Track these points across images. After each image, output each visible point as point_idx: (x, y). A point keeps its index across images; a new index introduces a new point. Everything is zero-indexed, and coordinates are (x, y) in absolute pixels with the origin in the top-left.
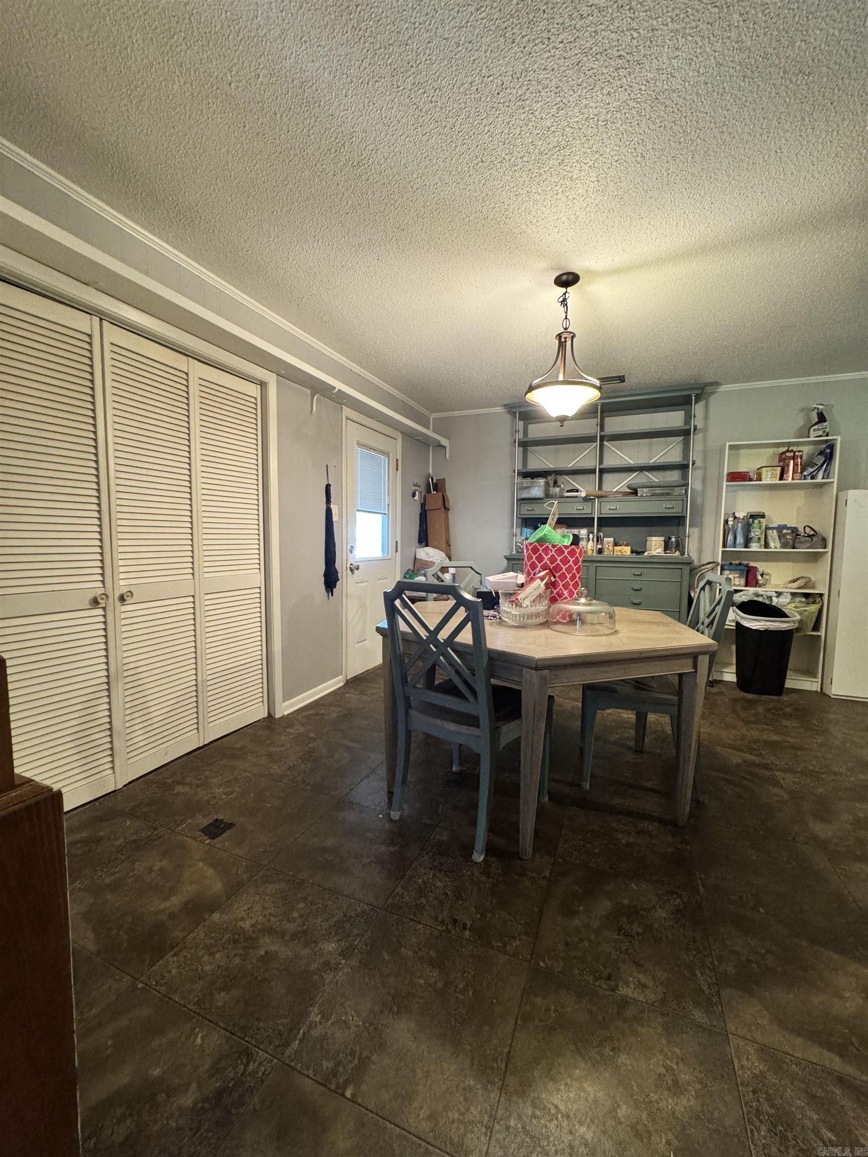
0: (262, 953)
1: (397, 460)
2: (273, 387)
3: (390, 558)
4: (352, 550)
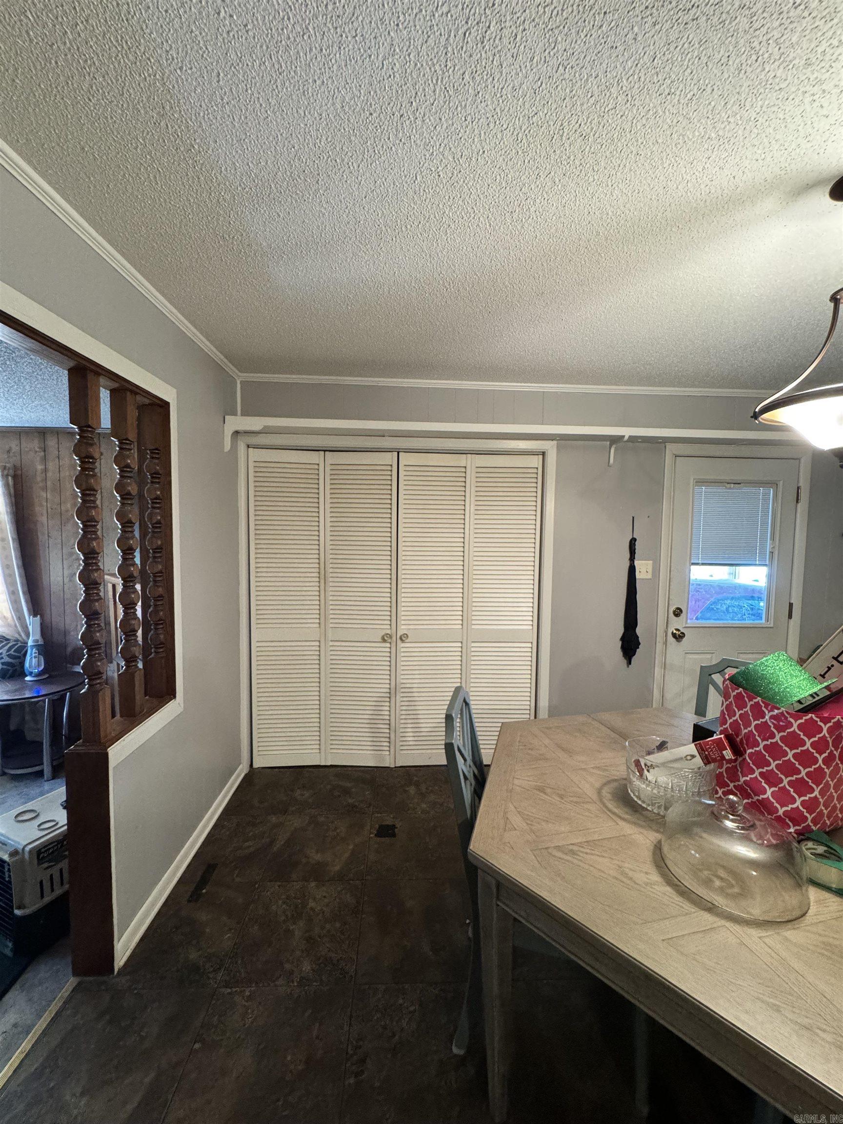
0: (291, 928)
1: (799, 488)
2: (552, 454)
3: (772, 625)
4: (678, 612)
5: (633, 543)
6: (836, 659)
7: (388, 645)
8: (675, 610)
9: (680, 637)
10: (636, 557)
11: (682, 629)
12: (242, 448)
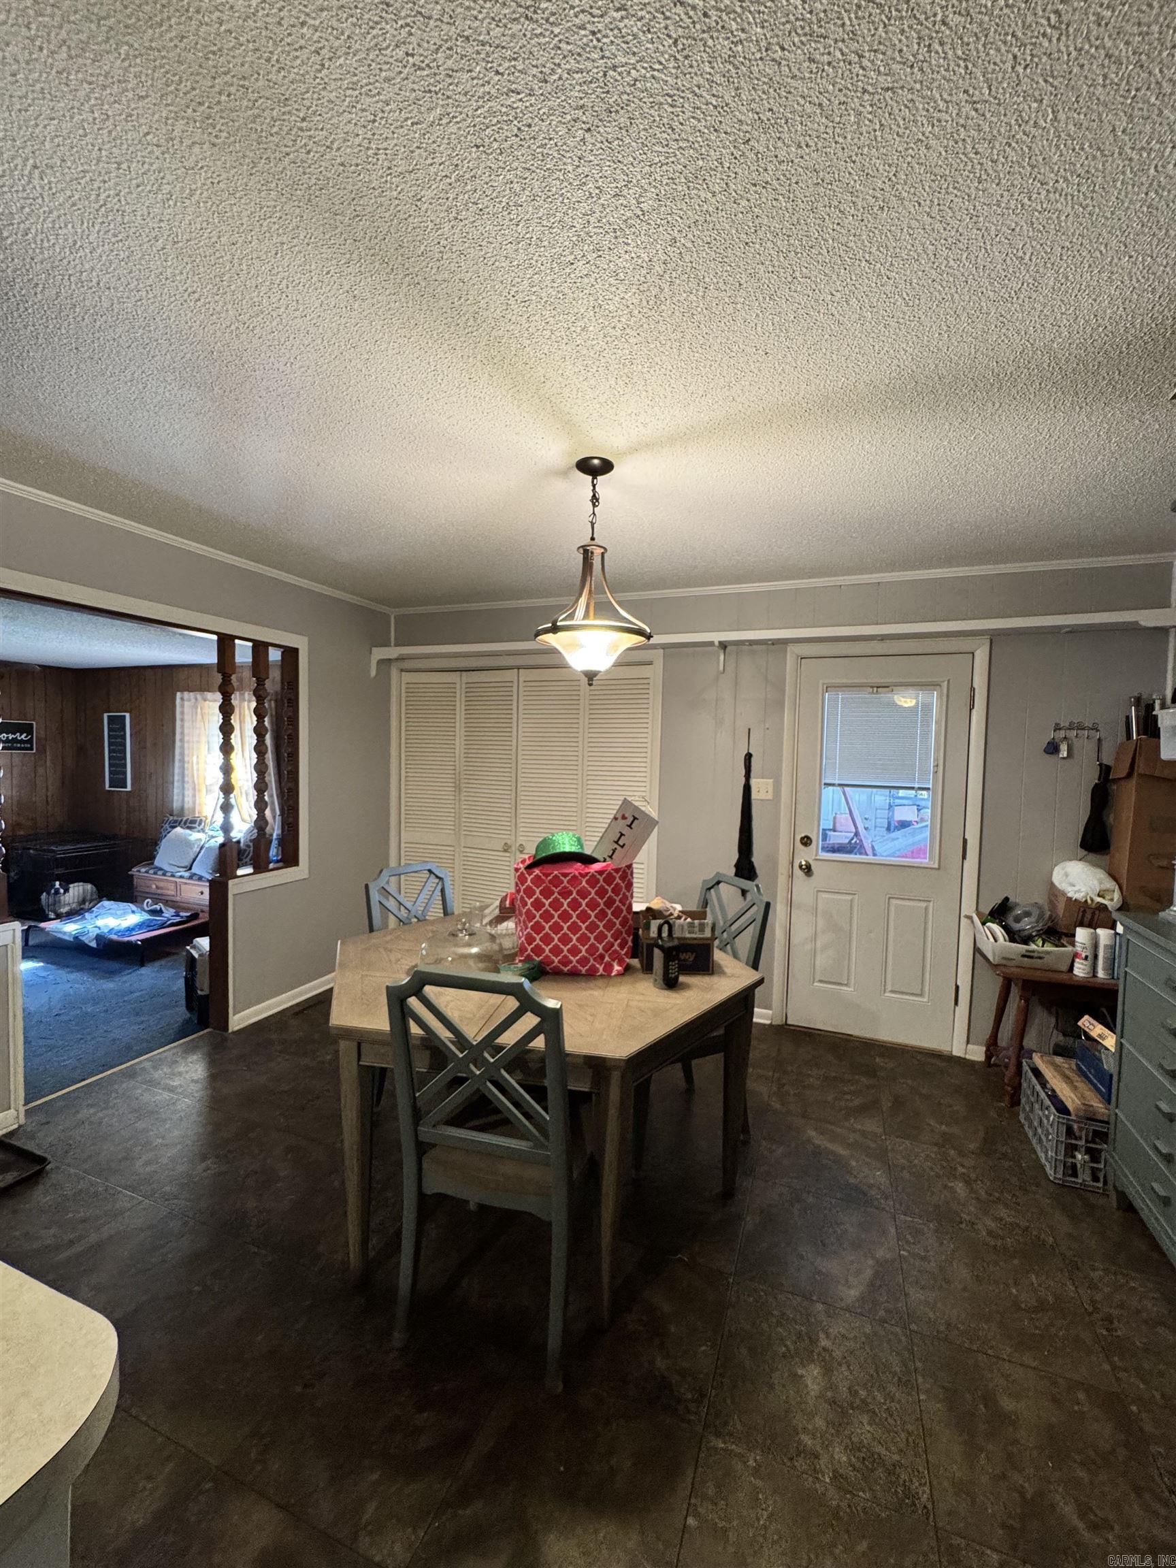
1: (973, 689)
2: (659, 664)
3: (936, 866)
4: (806, 841)
5: (749, 756)
6: (617, 842)
7: (508, 854)
8: (802, 839)
9: (808, 870)
10: (752, 774)
11: (811, 862)
12: (394, 672)
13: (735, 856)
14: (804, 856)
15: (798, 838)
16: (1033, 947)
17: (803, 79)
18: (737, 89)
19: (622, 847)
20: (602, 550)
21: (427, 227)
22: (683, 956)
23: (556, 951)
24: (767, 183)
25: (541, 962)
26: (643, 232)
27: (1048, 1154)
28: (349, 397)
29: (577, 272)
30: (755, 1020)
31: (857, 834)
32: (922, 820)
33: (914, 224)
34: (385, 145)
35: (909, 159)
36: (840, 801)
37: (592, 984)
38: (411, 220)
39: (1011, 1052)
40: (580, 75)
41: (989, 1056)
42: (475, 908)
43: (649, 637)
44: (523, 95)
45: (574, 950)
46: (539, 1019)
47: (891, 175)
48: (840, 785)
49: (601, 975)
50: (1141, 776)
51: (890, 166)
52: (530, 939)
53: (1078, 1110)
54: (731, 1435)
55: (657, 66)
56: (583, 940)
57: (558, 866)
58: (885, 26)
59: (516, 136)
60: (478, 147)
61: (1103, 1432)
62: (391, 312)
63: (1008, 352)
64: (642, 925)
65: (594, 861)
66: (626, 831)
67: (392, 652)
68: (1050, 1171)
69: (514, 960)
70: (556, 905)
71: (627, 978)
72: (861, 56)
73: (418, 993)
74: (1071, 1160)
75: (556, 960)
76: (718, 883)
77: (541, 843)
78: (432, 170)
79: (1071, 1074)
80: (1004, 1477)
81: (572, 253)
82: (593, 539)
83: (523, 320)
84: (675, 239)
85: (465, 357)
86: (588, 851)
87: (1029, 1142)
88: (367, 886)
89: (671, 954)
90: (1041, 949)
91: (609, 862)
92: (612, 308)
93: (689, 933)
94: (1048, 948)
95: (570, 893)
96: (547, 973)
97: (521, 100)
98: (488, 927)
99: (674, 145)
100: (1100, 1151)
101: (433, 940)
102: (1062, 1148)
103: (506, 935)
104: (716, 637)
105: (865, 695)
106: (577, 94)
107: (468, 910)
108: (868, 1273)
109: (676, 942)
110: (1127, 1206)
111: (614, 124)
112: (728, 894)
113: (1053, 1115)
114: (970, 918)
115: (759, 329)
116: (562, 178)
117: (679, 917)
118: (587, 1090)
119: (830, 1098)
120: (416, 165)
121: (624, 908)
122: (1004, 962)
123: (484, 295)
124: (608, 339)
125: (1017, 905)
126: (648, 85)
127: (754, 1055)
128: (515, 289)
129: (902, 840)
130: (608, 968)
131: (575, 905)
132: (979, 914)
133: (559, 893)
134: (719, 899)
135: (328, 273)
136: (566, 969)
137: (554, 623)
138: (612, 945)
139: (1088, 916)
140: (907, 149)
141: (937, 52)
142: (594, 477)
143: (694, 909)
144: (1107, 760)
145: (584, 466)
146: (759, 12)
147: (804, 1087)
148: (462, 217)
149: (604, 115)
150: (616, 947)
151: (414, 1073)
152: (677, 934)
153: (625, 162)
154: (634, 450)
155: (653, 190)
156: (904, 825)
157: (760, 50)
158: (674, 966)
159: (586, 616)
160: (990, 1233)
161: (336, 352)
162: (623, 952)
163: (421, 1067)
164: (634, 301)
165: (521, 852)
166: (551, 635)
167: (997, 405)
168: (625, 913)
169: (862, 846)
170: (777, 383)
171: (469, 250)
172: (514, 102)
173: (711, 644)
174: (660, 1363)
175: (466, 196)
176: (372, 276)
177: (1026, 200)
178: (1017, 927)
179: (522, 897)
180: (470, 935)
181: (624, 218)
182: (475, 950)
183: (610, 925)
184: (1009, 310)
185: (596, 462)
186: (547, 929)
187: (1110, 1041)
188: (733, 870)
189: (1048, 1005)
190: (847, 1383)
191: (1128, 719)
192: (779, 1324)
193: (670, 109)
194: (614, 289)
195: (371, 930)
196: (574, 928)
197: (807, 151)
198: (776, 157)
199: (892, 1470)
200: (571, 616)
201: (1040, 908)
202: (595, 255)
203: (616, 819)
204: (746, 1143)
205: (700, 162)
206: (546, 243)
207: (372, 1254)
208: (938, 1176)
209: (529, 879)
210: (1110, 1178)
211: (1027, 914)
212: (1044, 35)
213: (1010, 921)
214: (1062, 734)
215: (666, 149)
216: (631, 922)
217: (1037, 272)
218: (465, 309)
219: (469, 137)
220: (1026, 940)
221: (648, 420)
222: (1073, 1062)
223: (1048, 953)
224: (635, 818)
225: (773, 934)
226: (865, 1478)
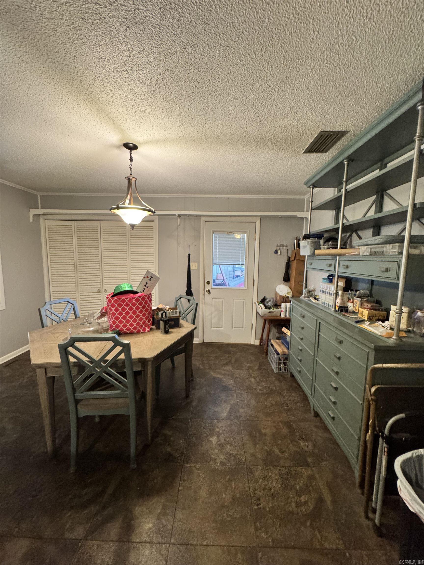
1: (256, 234)
2: (156, 221)
3: (246, 288)
4: (208, 283)
5: (189, 255)
6: (145, 286)
7: (100, 294)
8: (207, 282)
9: (209, 292)
10: (191, 261)
11: (210, 290)
12: (42, 220)
13: (186, 289)
14: (208, 287)
15: (206, 282)
16: (271, 310)
17: (202, 35)
18: (181, 31)
19: (147, 287)
20: (135, 179)
21: (59, 42)
22: (170, 323)
23: (125, 326)
24: (191, 63)
25: (119, 330)
26: (149, 68)
27: (274, 366)
28: (18, 101)
29: (124, 75)
30: (194, 342)
31: (224, 280)
32: (243, 275)
33: (236, 88)
34: (39, 5)
35: (234, 69)
36: (219, 269)
37: (138, 336)
38: (52, 37)
39: (266, 341)
40: (125, 7)
41: (260, 343)
42: (90, 314)
43: (154, 213)
44: (102, 6)
45: (131, 324)
46: (122, 348)
47: (229, 72)
48: (218, 264)
49: (142, 332)
50: (297, 259)
51: (229, 69)
52: (114, 323)
53: (281, 353)
54: (191, 462)
55: (154, 14)
56: (135, 321)
57: (124, 295)
58: (226, 28)
59: (99, 20)
60: (83, 19)
61: (285, 431)
62: (41, 71)
63: (263, 132)
64: (155, 314)
65: (137, 293)
66: (148, 282)
67: (40, 211)
68: (275, 371)
69: (108, 331)
70: (124, 309)
71: (151, 332)
72: (220, 34)
73: (72, 345)
74: (279, 367)
75: (125, 329)
76: (181, 298)
77: (116, 288)
78: (62, 21)
79: (280, 344)
80: (262, 449)
81: (122, 68)
82: (131, 174)
83: (102, 88)
84: (160, 73)
85: (76, 96)
86: (135, 289)
87: (270, 364)
88: (39, 310)
89: (166, 322)
90: (273, 310)
91: (143, 293)
92: (137, 91)
93: (172, 315)
94: (275, 310)
95: (129, 305)
96: (122, 334)
97: (101, 8)
98: (96, 320)
99: (160, 42)
100: (286, 363)
101: (73, 327)
102: (278, 363)
103: (103, 322)
104: (177, 213)
105: (225, 235)
106: (124, 13)
107: (88, 315)
108: (229, 408)
109: (168, 318)
110: (292, 376)
111: (138, 28)
112: (184, 301)
113: (275, 356)
114: (255, 303)
115: (190, 110)
116: (118, 40)
117: (168, 310)
118: (140, 370)
119: (217, 362)
120: (55, 17)
121: (149, 309)
122: (264, 315)
123: (85, 74)
124: (136, 102)
125: (267, 298)
126: (151, 19)
127: (194, 353)
128: (98, 75)
129: (237, 281)
130: (144, 329)
131: (131, 309)
132: (258, 302)
133: (125, 305)
134: (181, 303)
135: (9, 48)
136: (128, 332)
137: (118, 206)
138: (145, 322)
139: (285, 300)
140: (234, 66)
141: (241, 40)
142: (131, 151)
143: (173, 307)
144: (290, 256)
145: (126, 145)
146: (188, 10)
147: (210, 360)
148: (75, 43)
149: (134, 24)
150: (147, 322)
151: (72, 376)
152: (168, 316)
153: (142, 42)
154: (146, 143)
155: (152, 55)
156: (238, 276)
157: (189, 21)
158: (167, 326)
159: (130, 204)
160: (260, 390)
161: (12, 81)
162: (149, 324)
163: (74, 373)
164: (146, 91)
165: (105, 292)
166: (117, 210)
167: (260, 147)
168: (149, 310)
169: (225, 284)
170: (196, 129)
171: (78, 56)
172: (98, 8)
173: (175, 215)
174: (169, 449)
175: (77, 36)
176: (32, 54)
177: (266, 90)
178: (267, 305)
179: (110, 308)
180: (89, 323)
181: (142, 61)
182: (91, 329)
183: (144, 315)
184: (263, 120)
185: (131, 145)
186: (121, 318)
187: (289, 334)
188: (185, 294)
189: (275, 326)
190: (223, 439)
191: (294, 243)
192: (204, 428)
193: (158, 30)
194: (138, 85)
195: (43, 327)
196: (131, 317)
197: (204, 57)
198: (194, 56)
199: (235, 456)
200: (124, 204)
201: (273, 299)
202: (131, 71)
203: (144, 277)
204: (192, 380)
205: (169, 51)
206: (111, 62)
207: (57, 446)
208: (247, 378)
209: (113, 301)
210: (289, 370)
211: (270, 301)
212: (268, 45)
213: (266, 303)
214: (278, 248)
215: (157, 42)
216: (152, 313)
217: (269, 111)
218: (76, 78)
219: (79, 14)
220: (270, 308)
221: (151, 133)
222: (281, 341)
223: (275, 311)
224: (152, 277)
225: (199, 314)
226: (228, 461)
